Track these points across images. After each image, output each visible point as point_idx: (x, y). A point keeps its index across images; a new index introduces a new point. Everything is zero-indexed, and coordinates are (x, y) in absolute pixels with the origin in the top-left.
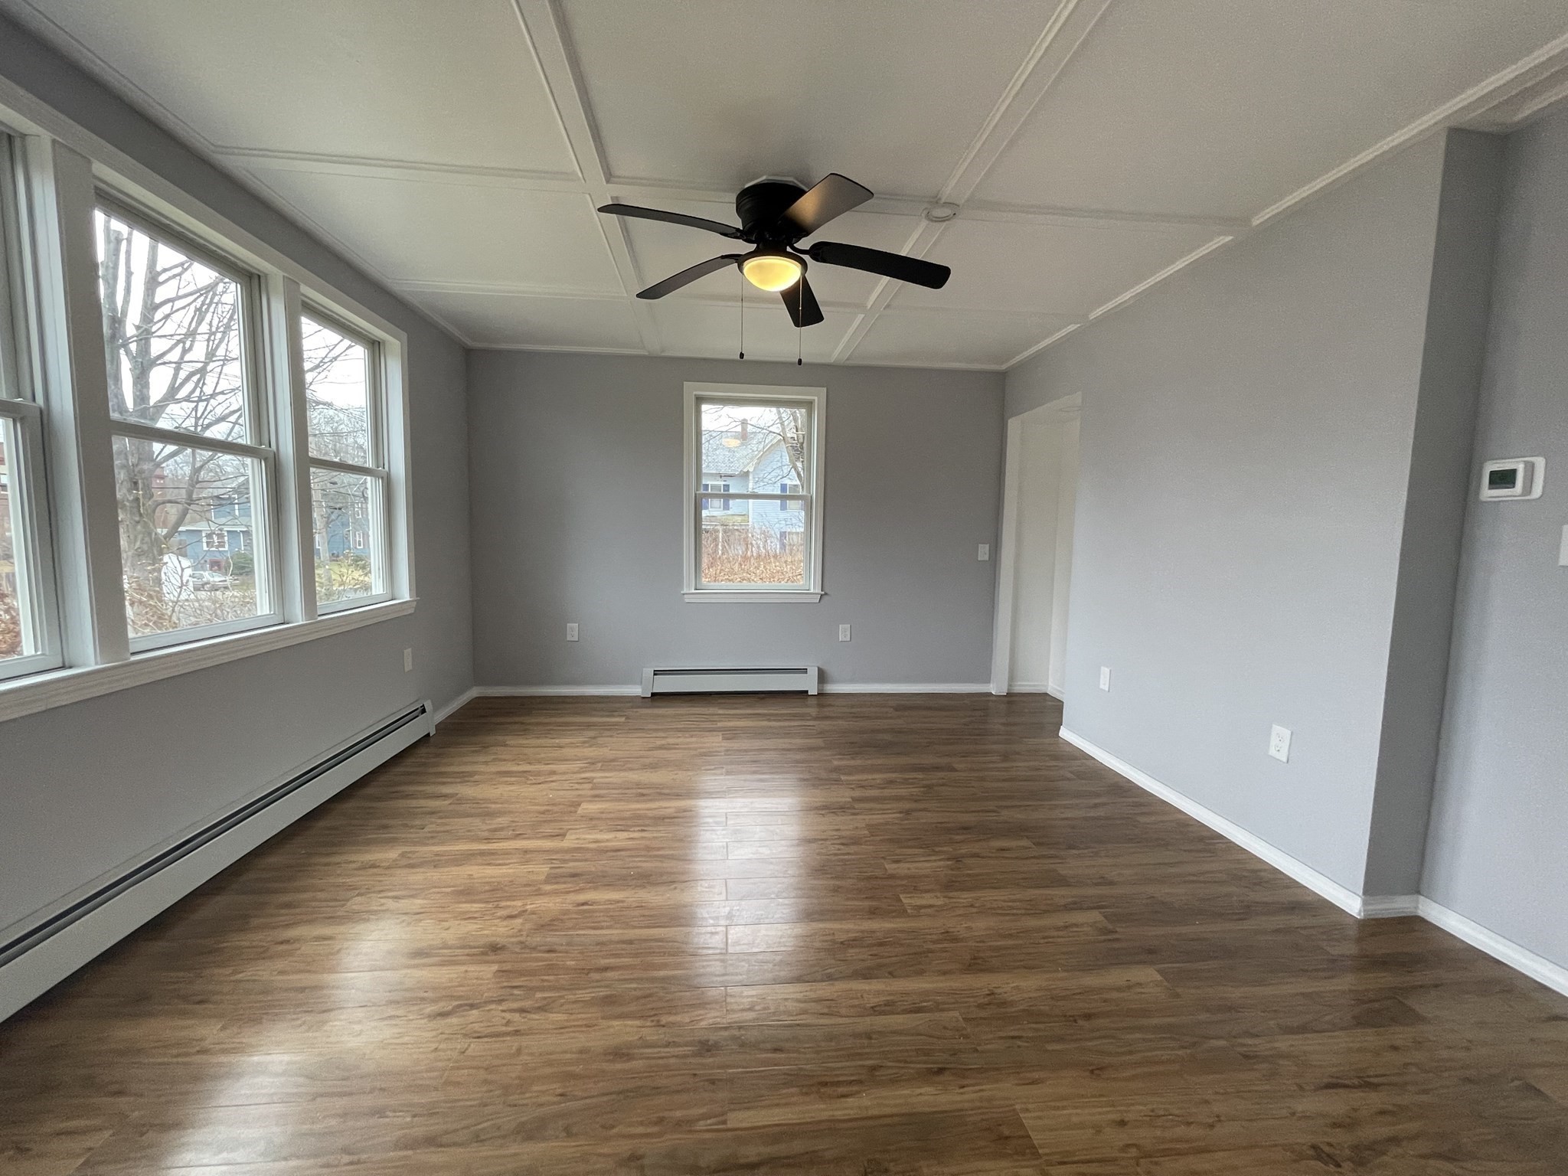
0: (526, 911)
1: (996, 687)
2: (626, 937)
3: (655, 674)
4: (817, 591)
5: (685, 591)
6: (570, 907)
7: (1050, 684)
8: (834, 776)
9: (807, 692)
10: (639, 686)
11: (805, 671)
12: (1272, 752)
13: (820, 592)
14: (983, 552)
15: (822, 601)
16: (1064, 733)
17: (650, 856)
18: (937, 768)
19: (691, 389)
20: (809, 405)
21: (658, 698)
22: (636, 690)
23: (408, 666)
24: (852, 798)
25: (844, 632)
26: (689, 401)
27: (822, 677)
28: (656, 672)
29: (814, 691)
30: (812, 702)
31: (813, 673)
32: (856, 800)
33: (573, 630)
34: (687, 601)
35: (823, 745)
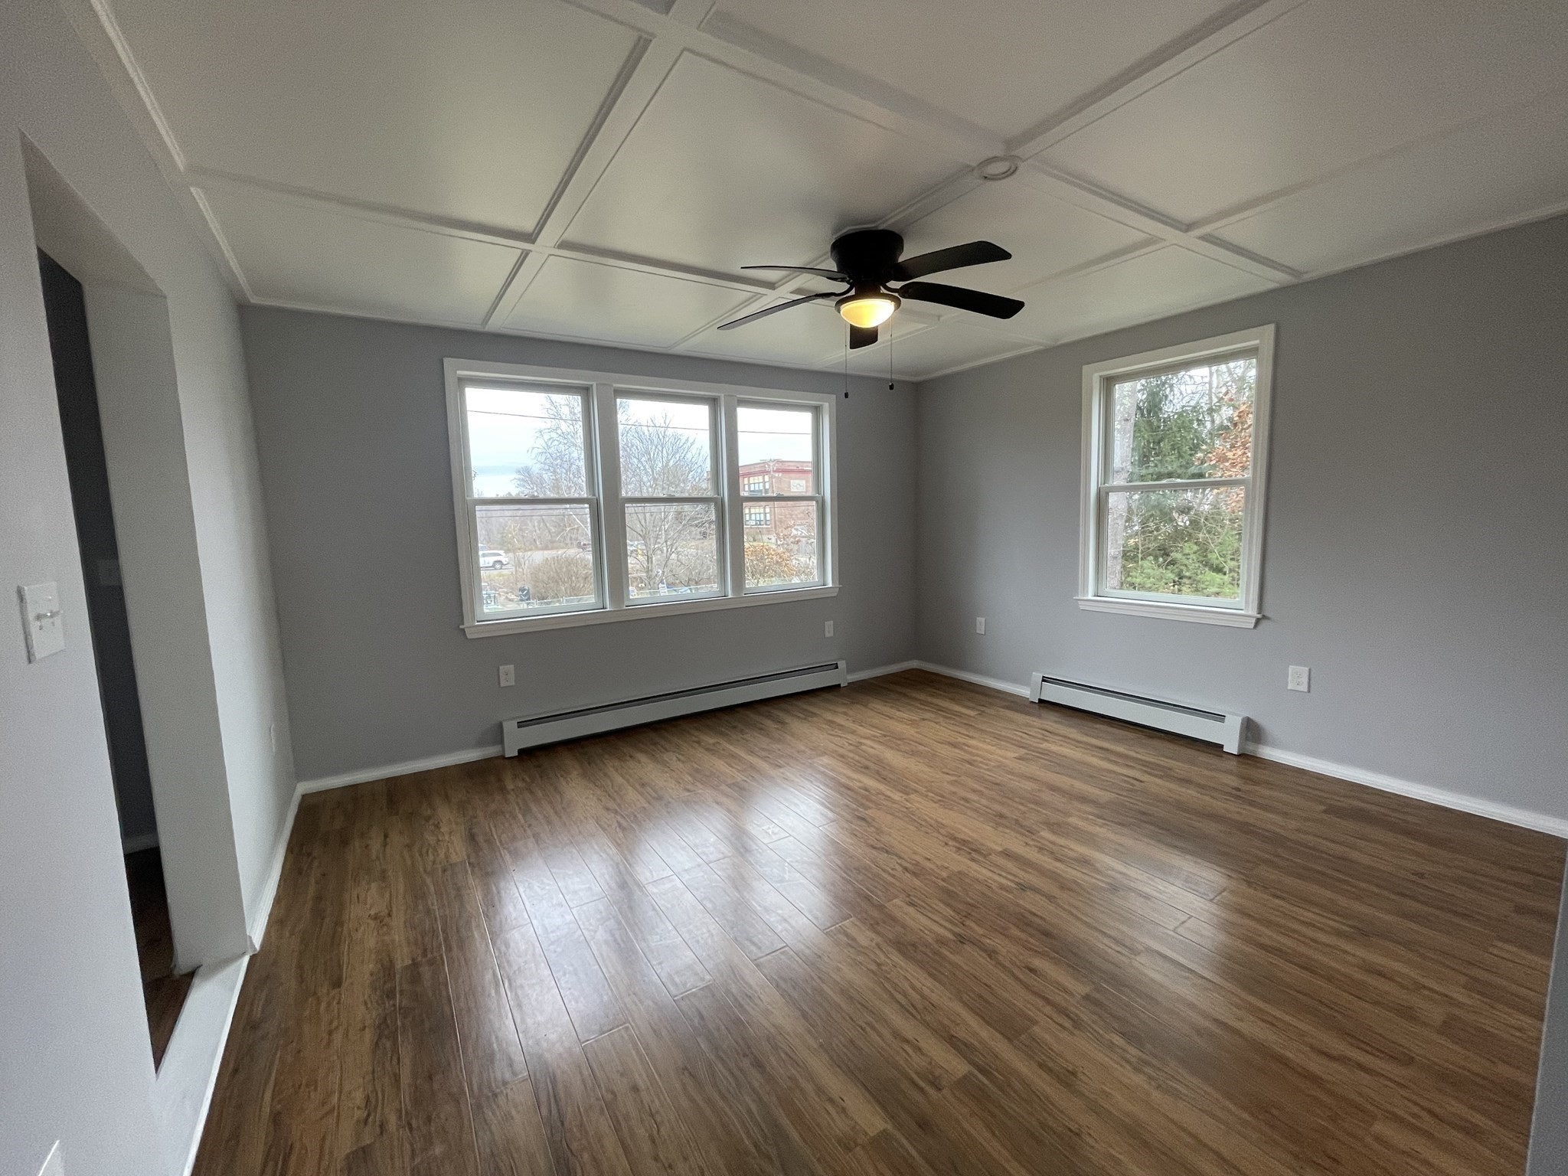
3: (1043, 681)
4: (1250, 613)
5: (1082, 597)
9: (1222, 746)
10: (1030, 689)
11: (1220, 718)
13: (1256, 615)
15: (1258, 629)
21: (1043, 705)
22: (1024, 692)
23: (829, 632)
25: (1297, 677)
27: (1251, 730)
28: (1044, 680)
29: (1232, 746)
31: (1235, 722)
34: (1082, 607)
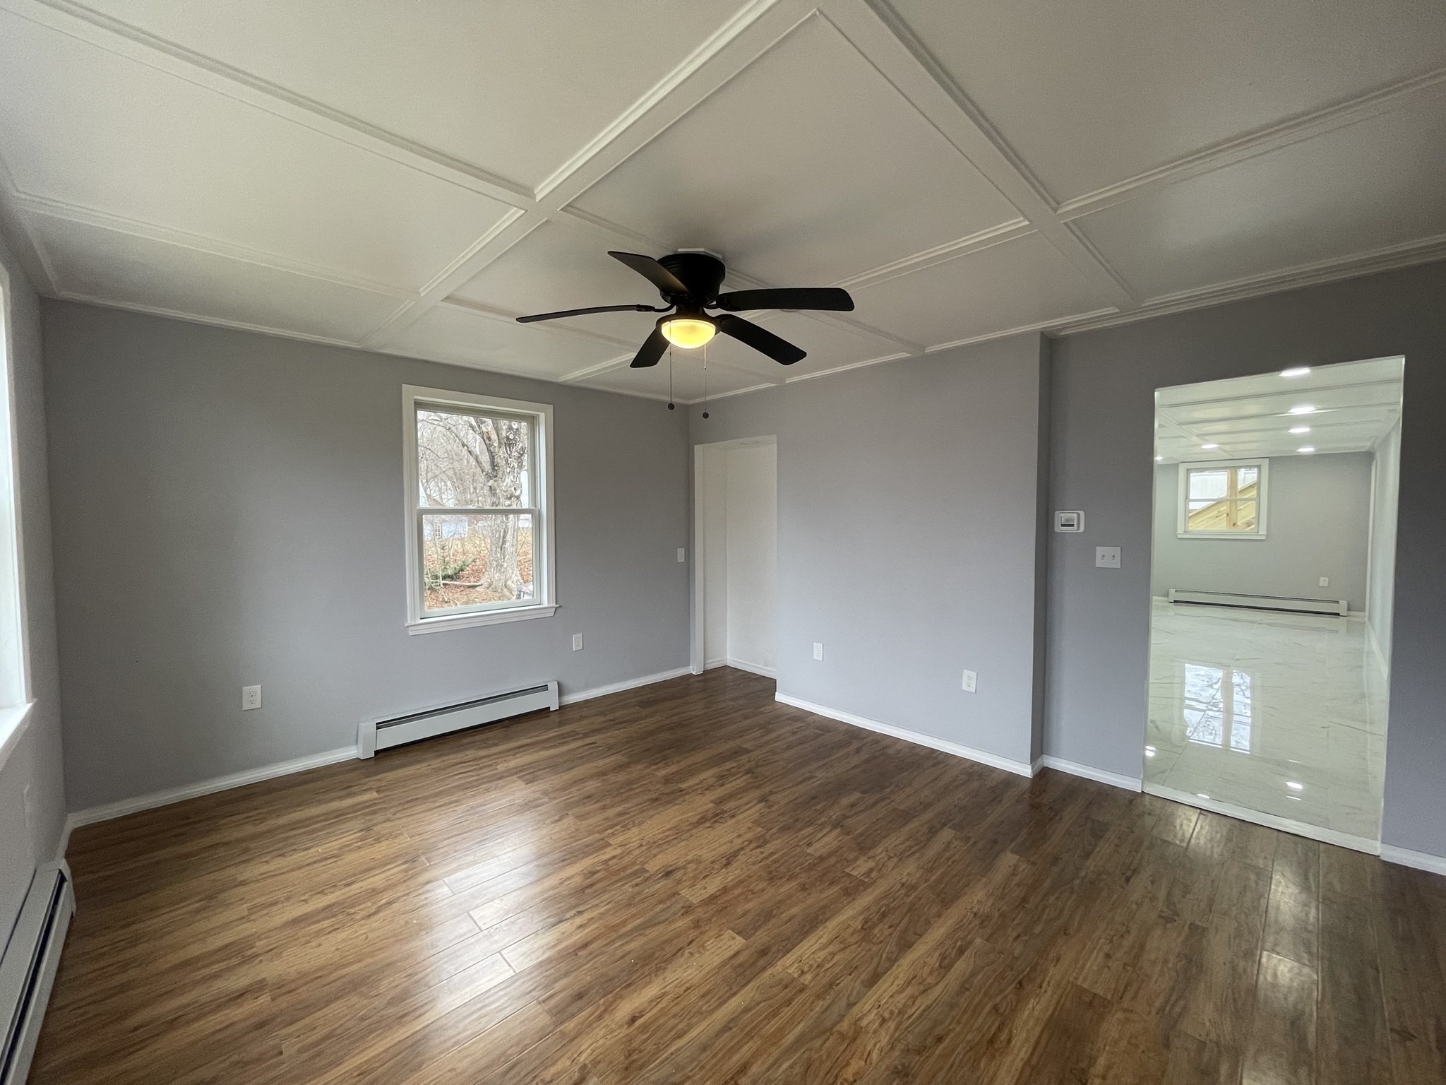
0: (585, 1066)
1: (694, 669)
2: (718, 1027)
3: (378, 728)
4: (551, 605)
5: (409, 622)
6: (625, 1031)
7: (728, 657)
8: (672, 787)
10: (355, 747)
11: (545, 688)
12: (964, 687)
13: (554, 605)
14: (681, 555)
15: (557, 613)
16: (780, 697)
17: (625, 935)
18: (736, 753)
19: (411, 393)
20: (532, 420)
21: (382, 754)
24: (712, 802)
25: (577, 642)
26: (407, 406)
27: (561, 692)
28: (380, 725)
29: (555, 706)
30: (555, 718)
31: (553, 687)
32: (720, 802)
33: (253, 696)
34: (411, 633)
35: (625, 760)
